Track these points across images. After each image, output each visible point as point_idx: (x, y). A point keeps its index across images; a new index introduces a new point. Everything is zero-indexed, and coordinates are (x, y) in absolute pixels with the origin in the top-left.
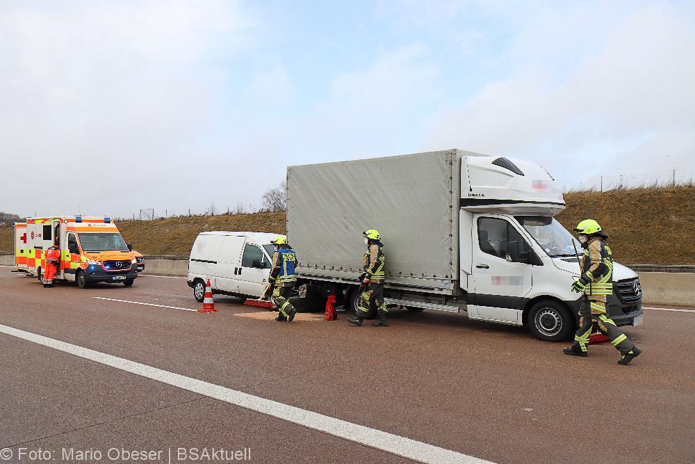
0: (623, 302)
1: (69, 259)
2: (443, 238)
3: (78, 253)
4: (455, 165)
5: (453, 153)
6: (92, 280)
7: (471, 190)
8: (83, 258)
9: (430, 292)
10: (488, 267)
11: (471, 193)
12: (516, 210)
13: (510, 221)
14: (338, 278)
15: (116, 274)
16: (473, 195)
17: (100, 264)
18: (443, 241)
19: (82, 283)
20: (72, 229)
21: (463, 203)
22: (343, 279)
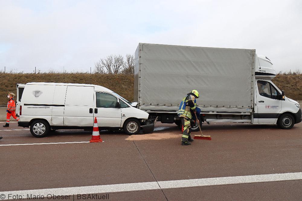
2: (248, 89)
5: (254, 51)
7: (260, 68)
9: (239, 114)
10: (263, 102)
13: (271, 83)
16: (261, 71)
18: (248, 90)
21: (257, 74)
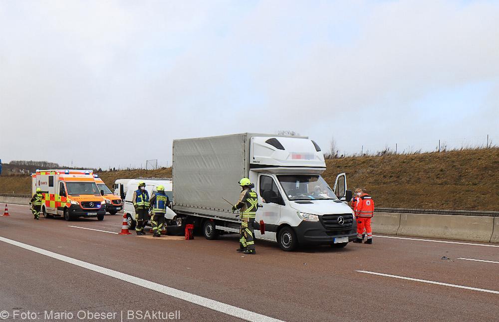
0: (327, 228)
1: (60, 200)
3: (65, 196)
4: (247, 142)
5: (246, 135)
6: (74, 215)
7: (254, 158)
8: (68, 200)
9: (236, 222)
10: (262, 206)
11: (254, 160)
12: (277, 171)
13: (274, 178)
14: (196, 214)
15: (90, 211)
17: (78, 204)
19: (67, 217)
20: (62, 179)
21: (252, 166)
22: (199, 214)
